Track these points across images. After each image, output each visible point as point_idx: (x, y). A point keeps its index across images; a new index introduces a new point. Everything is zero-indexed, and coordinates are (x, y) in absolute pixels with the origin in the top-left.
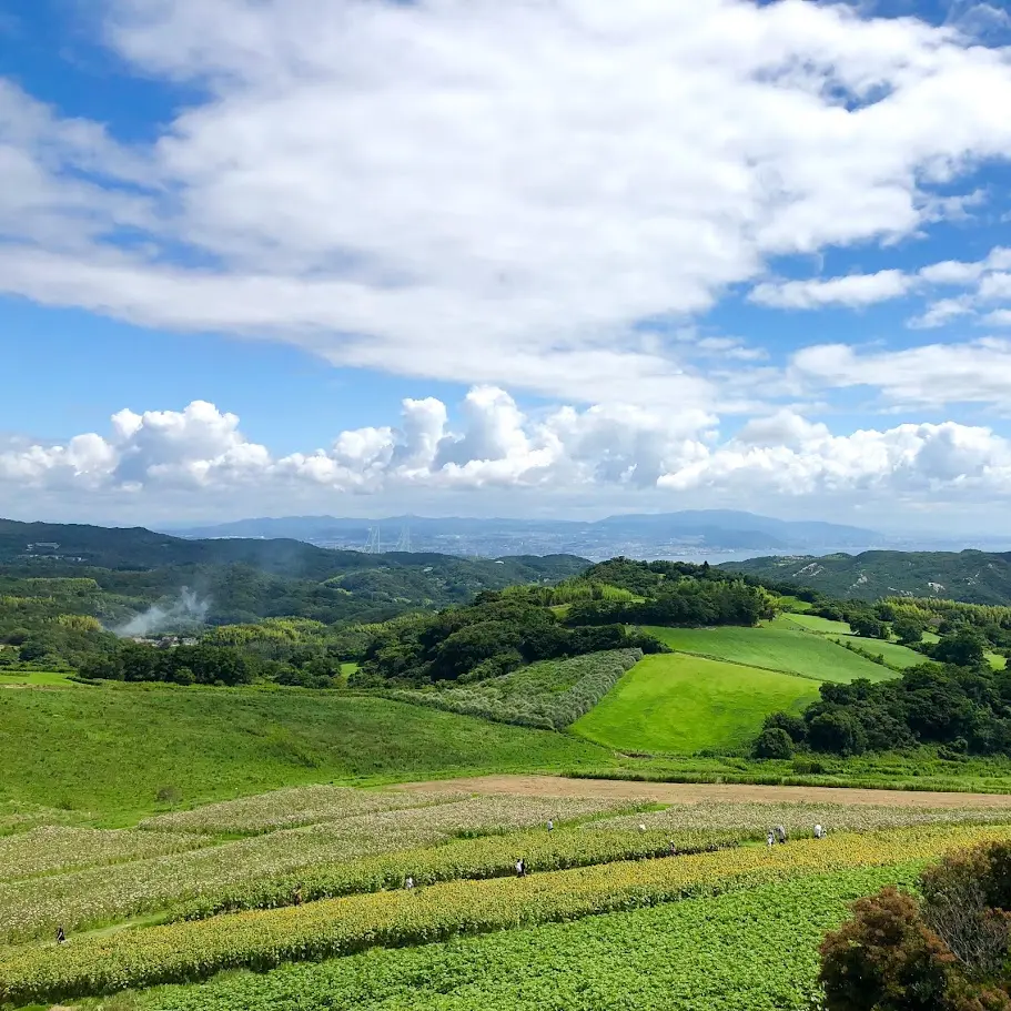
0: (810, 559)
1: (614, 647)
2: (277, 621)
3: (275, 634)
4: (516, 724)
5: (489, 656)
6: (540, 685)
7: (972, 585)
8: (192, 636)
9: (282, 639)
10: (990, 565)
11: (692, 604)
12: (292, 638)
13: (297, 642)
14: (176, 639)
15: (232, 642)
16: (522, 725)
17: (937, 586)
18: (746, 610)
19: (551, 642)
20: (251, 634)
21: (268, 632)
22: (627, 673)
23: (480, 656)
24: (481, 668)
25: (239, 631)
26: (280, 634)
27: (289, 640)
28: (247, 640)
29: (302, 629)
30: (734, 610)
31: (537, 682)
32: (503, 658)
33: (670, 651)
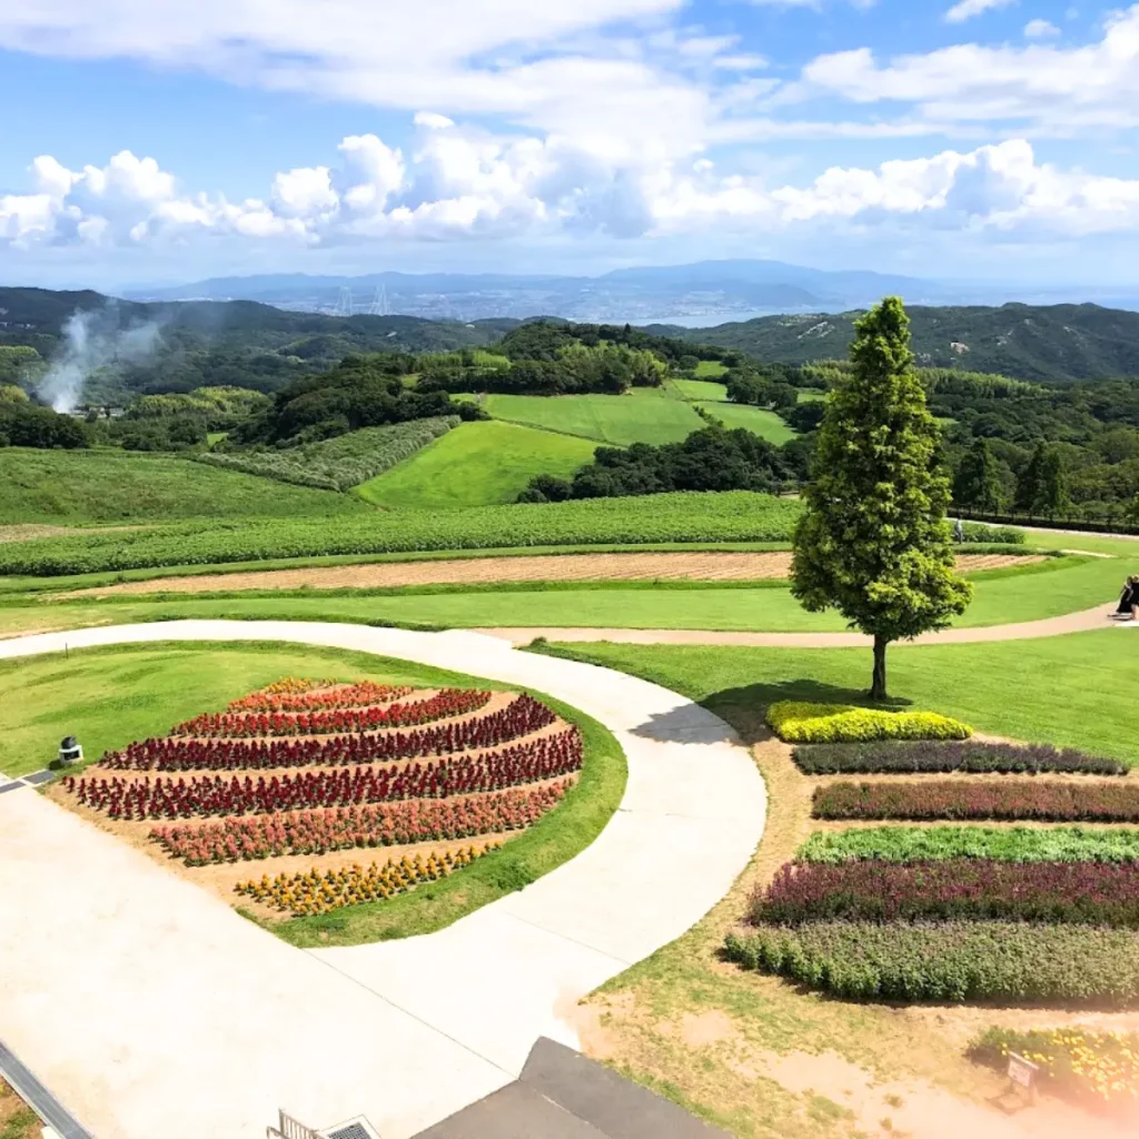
0: (824, 317)
1: (438, 414)
2: (209, 392)
3: (202, 403)
4: (303, 484)
5: (313, 423)
6: (348, 450)
7: (1003, 345)
8: (119, 406)
9: (211, 410)
10: (1027, 321)
11: (548, 371)
12: (223, 409)
13: (229, 413)
14: (102, 409)
15: (159, 413)
16: (308, 486)
17: (960, 347)
18: (614, 376)
19: (378, 408)
20: (178, 404)
21: (195, 402)
22: (437, 439)
23: (306, 422)
24: (303, 434)
25: (164, 401)
26: (208, 404)
27: (218, 411)
28: (174, 411)
29: (236, 400)
30: (600, 377)
31: (346, 447)
32: (327, 424)
33: (489, 419)
